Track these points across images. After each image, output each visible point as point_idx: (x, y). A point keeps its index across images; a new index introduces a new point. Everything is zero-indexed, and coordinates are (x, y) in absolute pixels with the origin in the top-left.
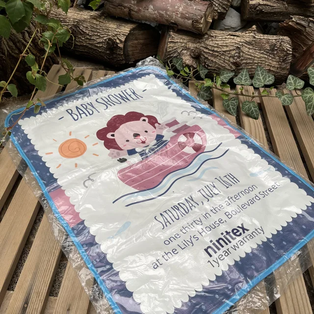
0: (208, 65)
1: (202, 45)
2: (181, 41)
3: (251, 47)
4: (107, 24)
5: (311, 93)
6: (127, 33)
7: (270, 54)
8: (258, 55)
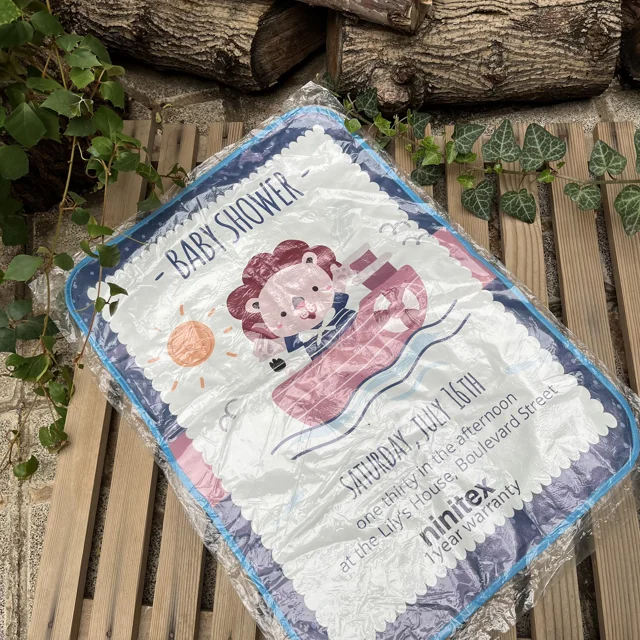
0: (433, 88)
1: (418, 49)
2: (371, 46)
3: (526, 34)
4: (208, 9)
5: (634, 195)
6: (253, 30)
7: (571, 43)
8: (542, 50)
